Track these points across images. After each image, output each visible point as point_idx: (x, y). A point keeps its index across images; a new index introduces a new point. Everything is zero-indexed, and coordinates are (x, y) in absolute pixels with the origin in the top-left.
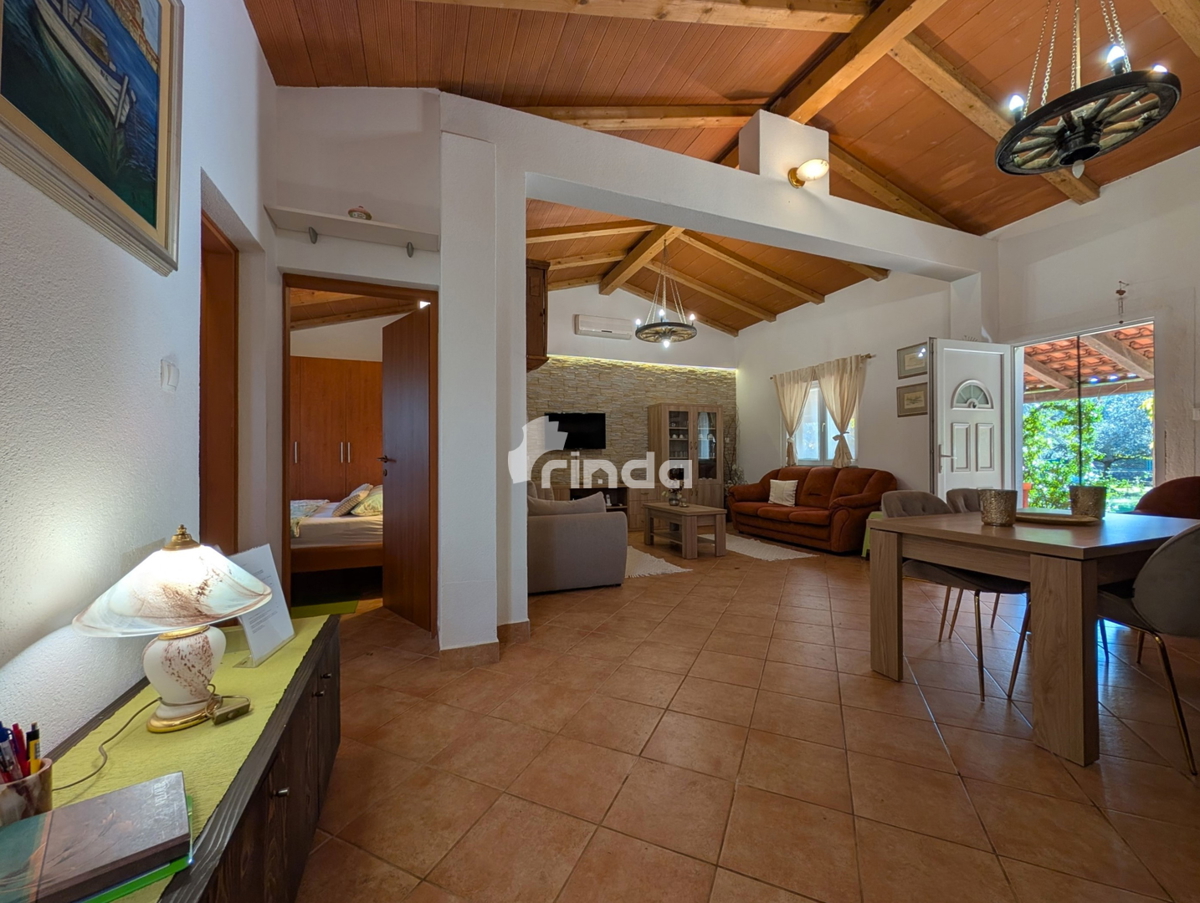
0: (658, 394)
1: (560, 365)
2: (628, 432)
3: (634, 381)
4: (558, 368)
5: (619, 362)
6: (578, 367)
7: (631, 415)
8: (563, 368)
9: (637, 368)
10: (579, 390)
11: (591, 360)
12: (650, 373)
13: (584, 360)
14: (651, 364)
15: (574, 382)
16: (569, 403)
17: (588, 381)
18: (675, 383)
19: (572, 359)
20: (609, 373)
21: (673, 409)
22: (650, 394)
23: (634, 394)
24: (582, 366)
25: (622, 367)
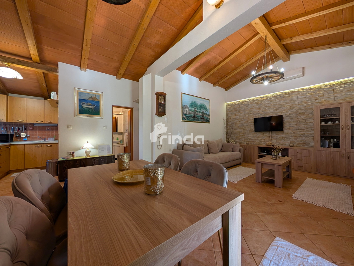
0: (325, 99)
1: (263, 99)
2: (301, 122)
3: (306, 96)
4: (263, 100)
5: (295, 90)
6: (271, 98)
7: (304, 114)
8: (264, 100)
9: (309, 89)
10: (272, 107)
11: (278, 93)
12: (319, 89)
13: (274, 94)
14: (319, 85)
15: (269, 104)
16: (267, 113)
17: (276, 102)
18: (343, 90)
19: (269, 95)
20: (289, 96)
21: (323, 107)
22: (317, 101)
23: (306, 103)
24: (274, 97)
25: (297, 91)
